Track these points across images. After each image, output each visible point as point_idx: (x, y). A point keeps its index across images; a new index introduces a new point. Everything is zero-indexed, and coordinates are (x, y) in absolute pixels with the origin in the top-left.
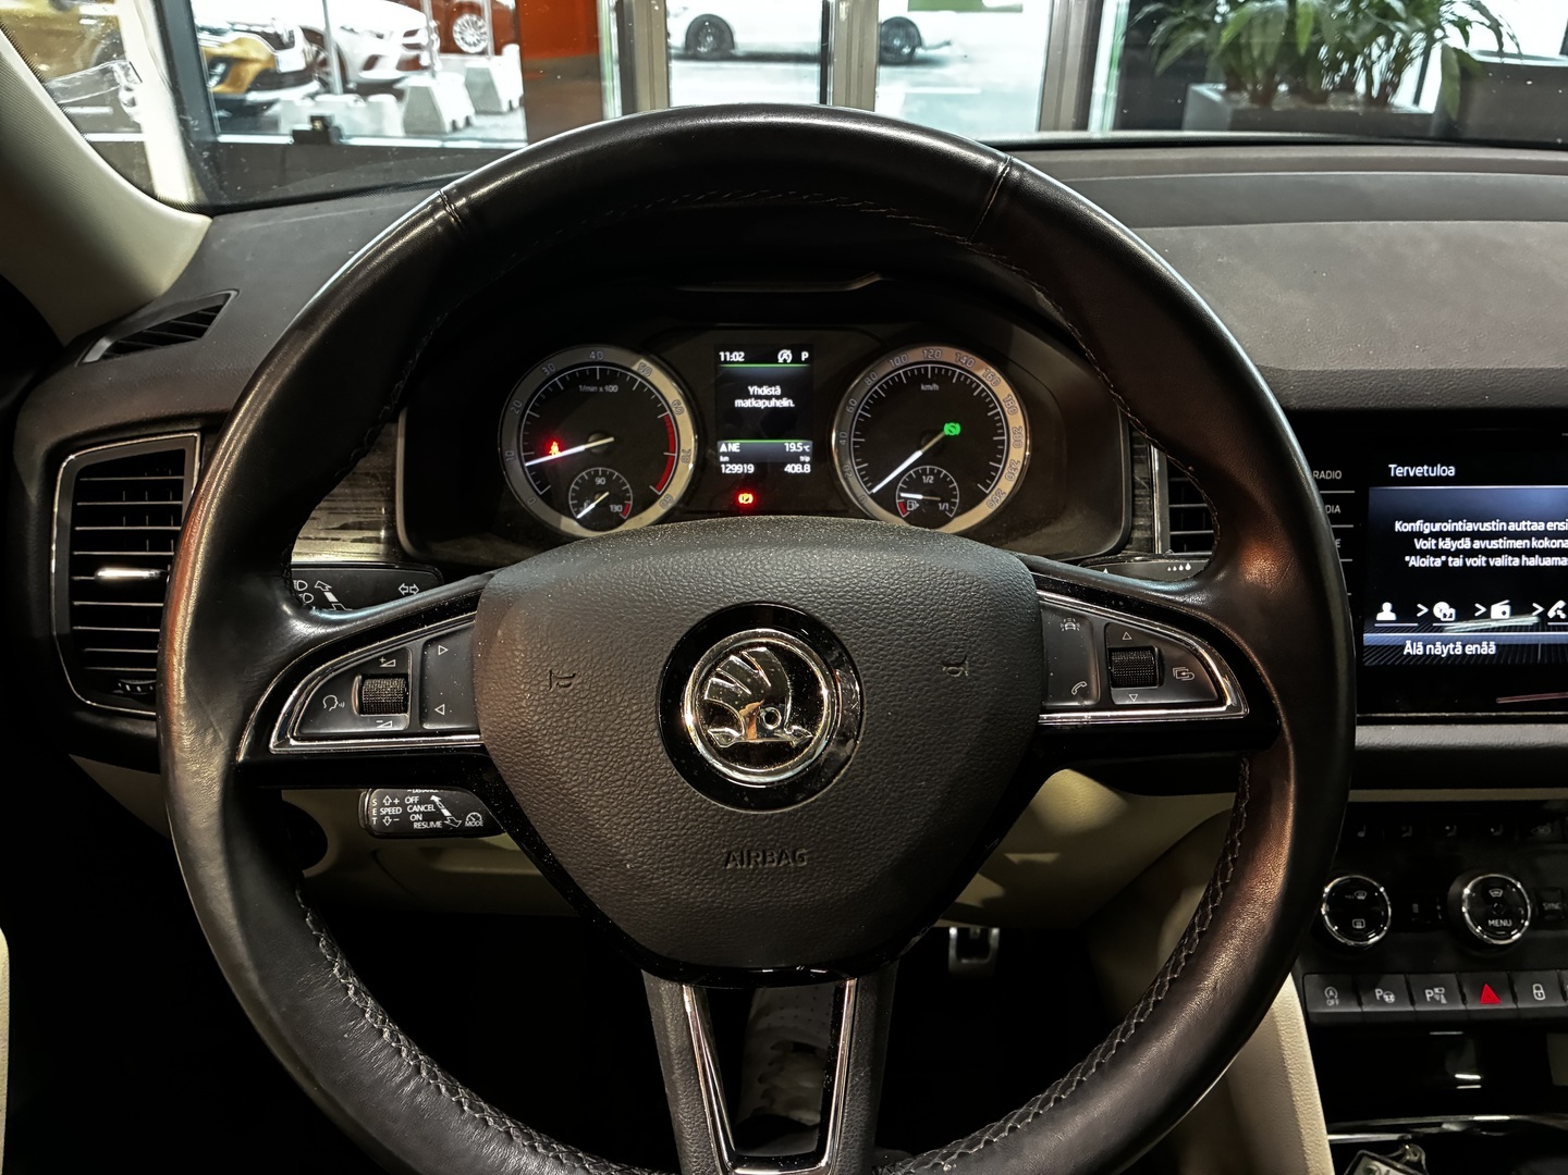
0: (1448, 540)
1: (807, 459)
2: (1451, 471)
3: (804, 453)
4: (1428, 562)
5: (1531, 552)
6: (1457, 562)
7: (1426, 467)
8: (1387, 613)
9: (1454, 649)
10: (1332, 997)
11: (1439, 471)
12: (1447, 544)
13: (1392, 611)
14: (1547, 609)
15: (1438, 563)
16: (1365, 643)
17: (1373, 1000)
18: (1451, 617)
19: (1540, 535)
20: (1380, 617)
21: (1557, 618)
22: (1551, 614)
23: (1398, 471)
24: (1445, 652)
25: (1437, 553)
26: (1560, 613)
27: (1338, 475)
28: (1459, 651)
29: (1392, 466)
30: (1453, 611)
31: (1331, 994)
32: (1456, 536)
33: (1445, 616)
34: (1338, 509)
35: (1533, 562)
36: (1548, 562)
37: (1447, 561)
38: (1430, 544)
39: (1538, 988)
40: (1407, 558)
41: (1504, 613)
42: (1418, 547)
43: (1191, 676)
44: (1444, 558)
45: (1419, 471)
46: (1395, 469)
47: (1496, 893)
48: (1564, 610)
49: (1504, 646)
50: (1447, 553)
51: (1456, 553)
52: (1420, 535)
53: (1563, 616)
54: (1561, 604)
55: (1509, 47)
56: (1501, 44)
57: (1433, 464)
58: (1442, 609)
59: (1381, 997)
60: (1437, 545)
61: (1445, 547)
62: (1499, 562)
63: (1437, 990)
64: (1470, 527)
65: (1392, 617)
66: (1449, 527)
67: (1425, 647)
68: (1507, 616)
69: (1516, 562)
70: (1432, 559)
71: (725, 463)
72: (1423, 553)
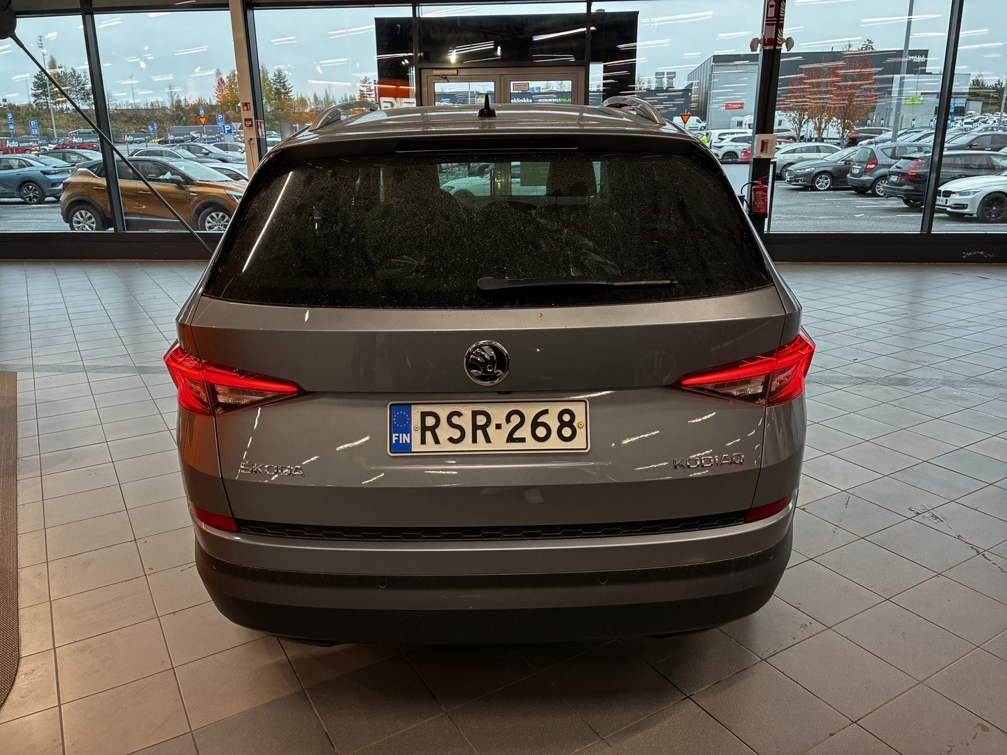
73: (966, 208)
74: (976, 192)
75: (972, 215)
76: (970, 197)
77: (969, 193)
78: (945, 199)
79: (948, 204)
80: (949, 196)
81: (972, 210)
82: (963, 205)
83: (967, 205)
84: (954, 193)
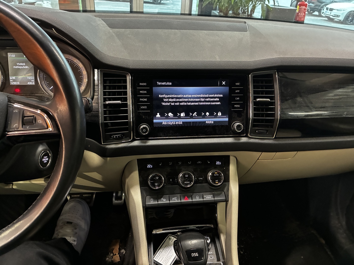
0: (171, 99)
1: (33, 81)
2: (171, 84)
3: (32, 79)
4: (167, 104)
5: (189, 102)
6: (173, 104)
7: (165, 83)
8: (158, 115)
9: (173, 123)
10: (152, 201)
11: (168, 83)
12: (171, 100)
13: (159, 115)
14: (193, 114)
15: (169, 104)
16: (154, 122)
17: (161, 201)
18: (172, 116)
19: (190, 98)
20: (157, 116)
21: (195, 116)
22: (194, 115)
23: (159, 84)
24: (171, 124)
25: (168, 102)
26: (195, 115)
27: (145, 84)
28: (174, 123)
29: (158, 82)
30: (173, 115)
31: (152, 200)
32: (172, 98)
33: (171, 116)
34: (146, 92)
35: (189, 104)
36: (193, 104)
37: (171, 104)
38: (167, 100)
39: (197, 197)
40: (162, 103)
41: (184, 115)
42: (164, 101)
43: (41, 122)
44: (170, 103)
45: (164, 83)
46: (158, 83)
47: (187, 176)
48: (196, 114)
49: (184, 122)
50: (171, 102)
51: (173, 102)
52: (165, 98)
53: (196, 116)
54: (196, 113)
55: (276, 4)
56: (274, 3)
57: (167, 82)
58: (170, 114)
59: (163, 200)
60: (168, 100)
61: (170, 101)
62: (182, 104)
63: (175, 198)
64: (175, 96)
65: (159, 116)
66: (171, 96)
67: (167, 123)
68: (184, 116)
69: (186, 104)
70: (167, 103)
71: (12, 82)
72: (166, 102)
73: (339, 17)
74: (344, 10)
75: (341, 20)
76: (342, 12)
77: (341, 10)
78: (330, 12)
79: (331, 15)
80: (332, 11)
81: (342, 18)
82: (338, 15)
83: (340, 16)
84: (334, 9)
